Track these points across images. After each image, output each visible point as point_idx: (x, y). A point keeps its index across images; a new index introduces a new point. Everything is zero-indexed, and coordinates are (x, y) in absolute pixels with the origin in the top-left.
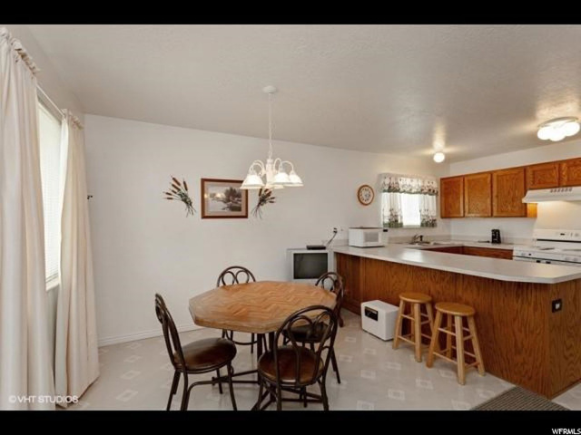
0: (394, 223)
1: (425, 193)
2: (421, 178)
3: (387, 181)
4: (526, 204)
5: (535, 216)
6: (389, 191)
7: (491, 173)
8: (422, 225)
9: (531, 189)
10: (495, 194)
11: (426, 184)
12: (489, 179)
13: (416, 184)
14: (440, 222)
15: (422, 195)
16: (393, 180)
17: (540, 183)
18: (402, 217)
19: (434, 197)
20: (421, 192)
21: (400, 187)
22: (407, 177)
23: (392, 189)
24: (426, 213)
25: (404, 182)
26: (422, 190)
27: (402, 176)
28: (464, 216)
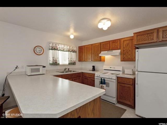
0: (55, 63)
1: (70, 52)
2: (69, 45)
3: (51, 45)
4: (101, 56)
5: (104, 61)
6: (52, 49)
7: (92, 45)
8: (69, 64)
9: (102, 51)
10: (93, 53)
11: (71, 48)
12: (91, 47)
13: (66, 47)
14: (78, 63)
15: (69, 52)
16: (54, 45)
17: (104, 49)
18: (59, 61)
19: (75, 53)
20: (69, 51)
21: (58, 48)
22: (61, 44)
23: (54, 49)
24: (71, 59)
25: (60, 46)
26: (69, 50)
27: (60, 44)
28: (84, 61)
